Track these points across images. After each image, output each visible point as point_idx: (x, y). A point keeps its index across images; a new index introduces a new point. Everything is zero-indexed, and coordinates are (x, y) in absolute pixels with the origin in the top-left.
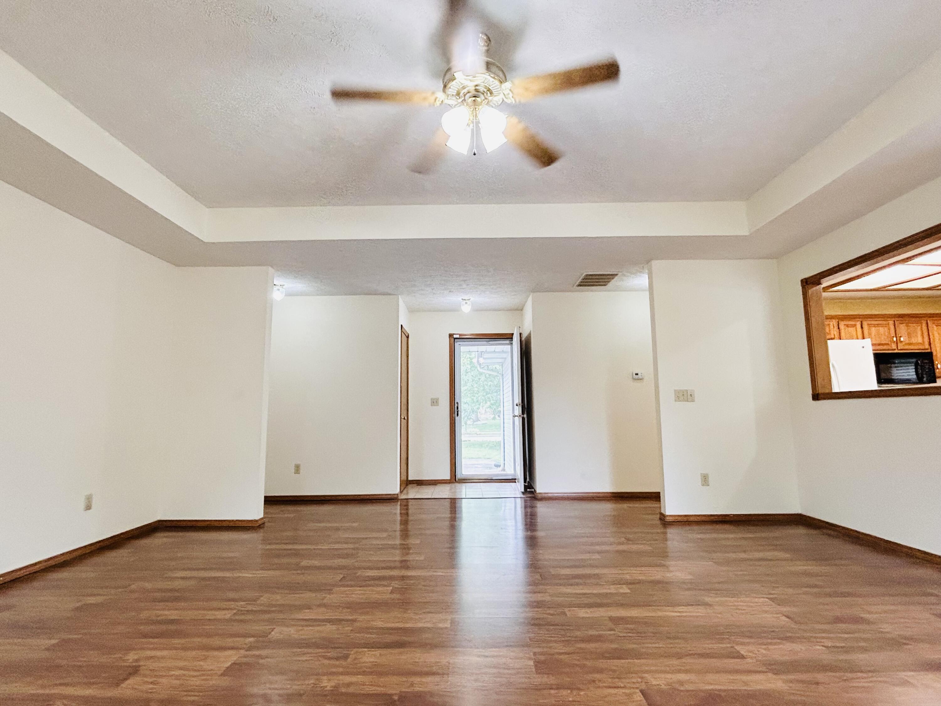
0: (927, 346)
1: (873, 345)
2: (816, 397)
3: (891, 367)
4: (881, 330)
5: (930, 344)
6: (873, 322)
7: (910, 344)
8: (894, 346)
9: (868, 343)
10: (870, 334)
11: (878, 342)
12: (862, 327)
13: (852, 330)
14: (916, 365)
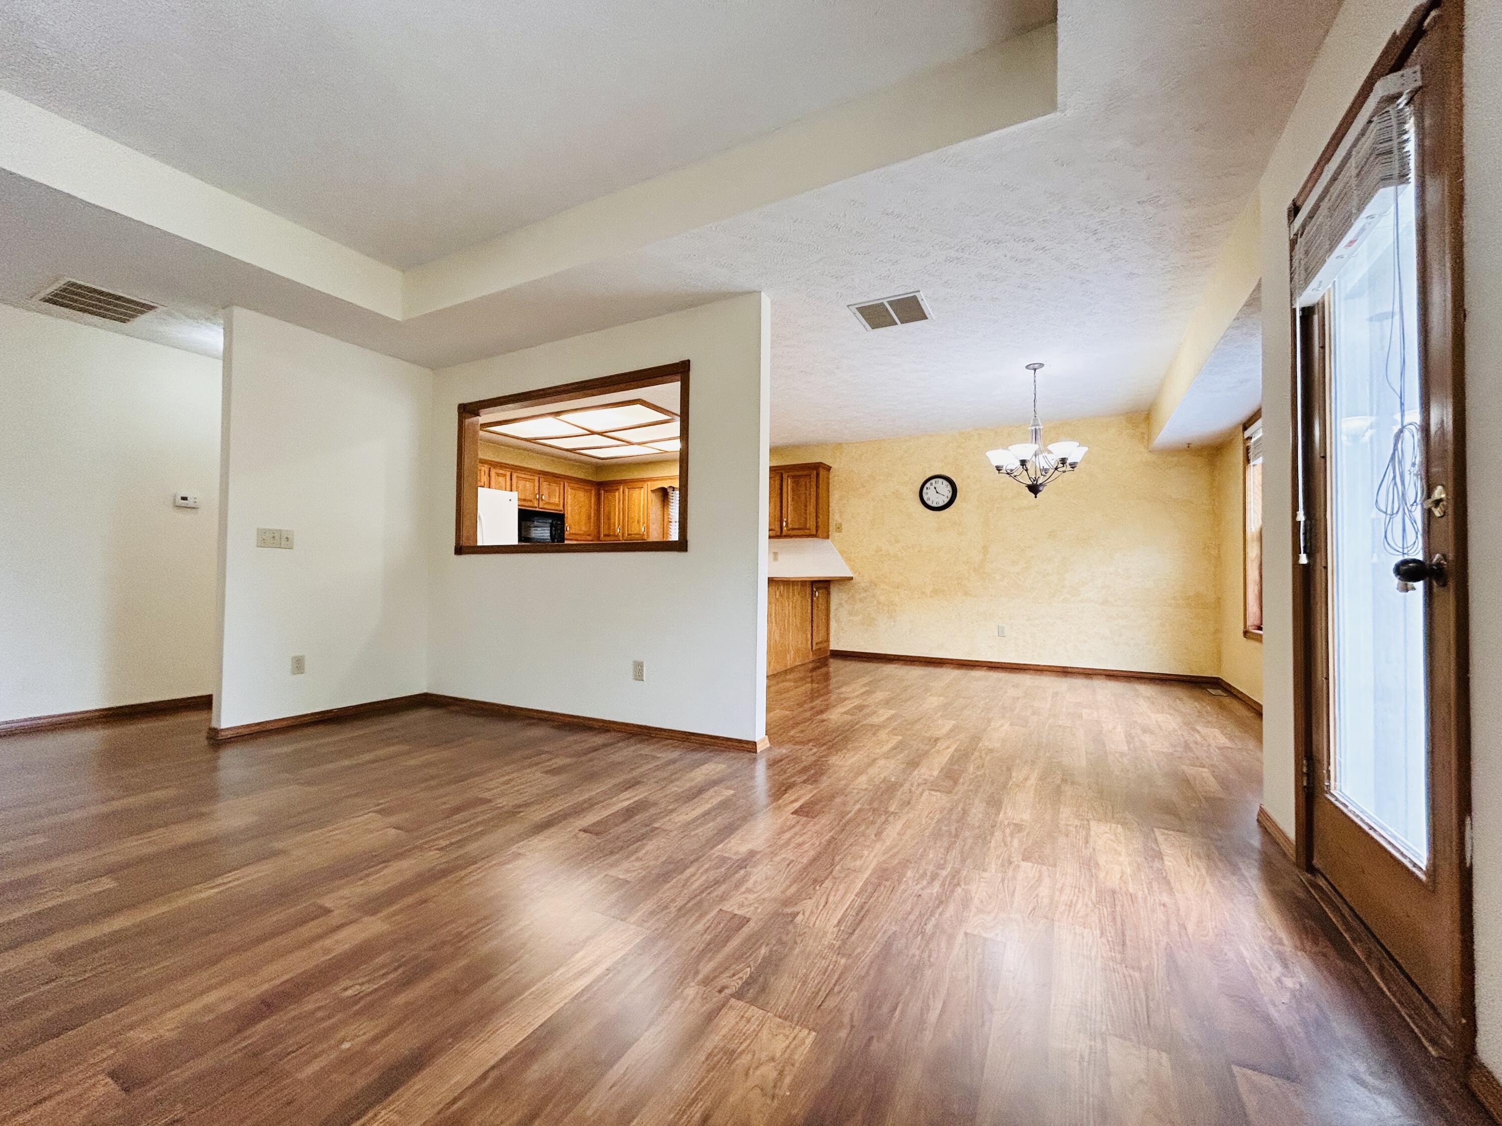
0: (561, 508)
1: (519, 500)
2: (459, 550)
3: (530, 527)
4: (528, 484)
5: (564, 507)
6: (523, 476)
7: (548, 503)
8: (536, 505)
9: (515, 495)
10: (517, 488)
11: (523, 498)
12: (511, 480)
13: (501, 479)
14: (552, 526)
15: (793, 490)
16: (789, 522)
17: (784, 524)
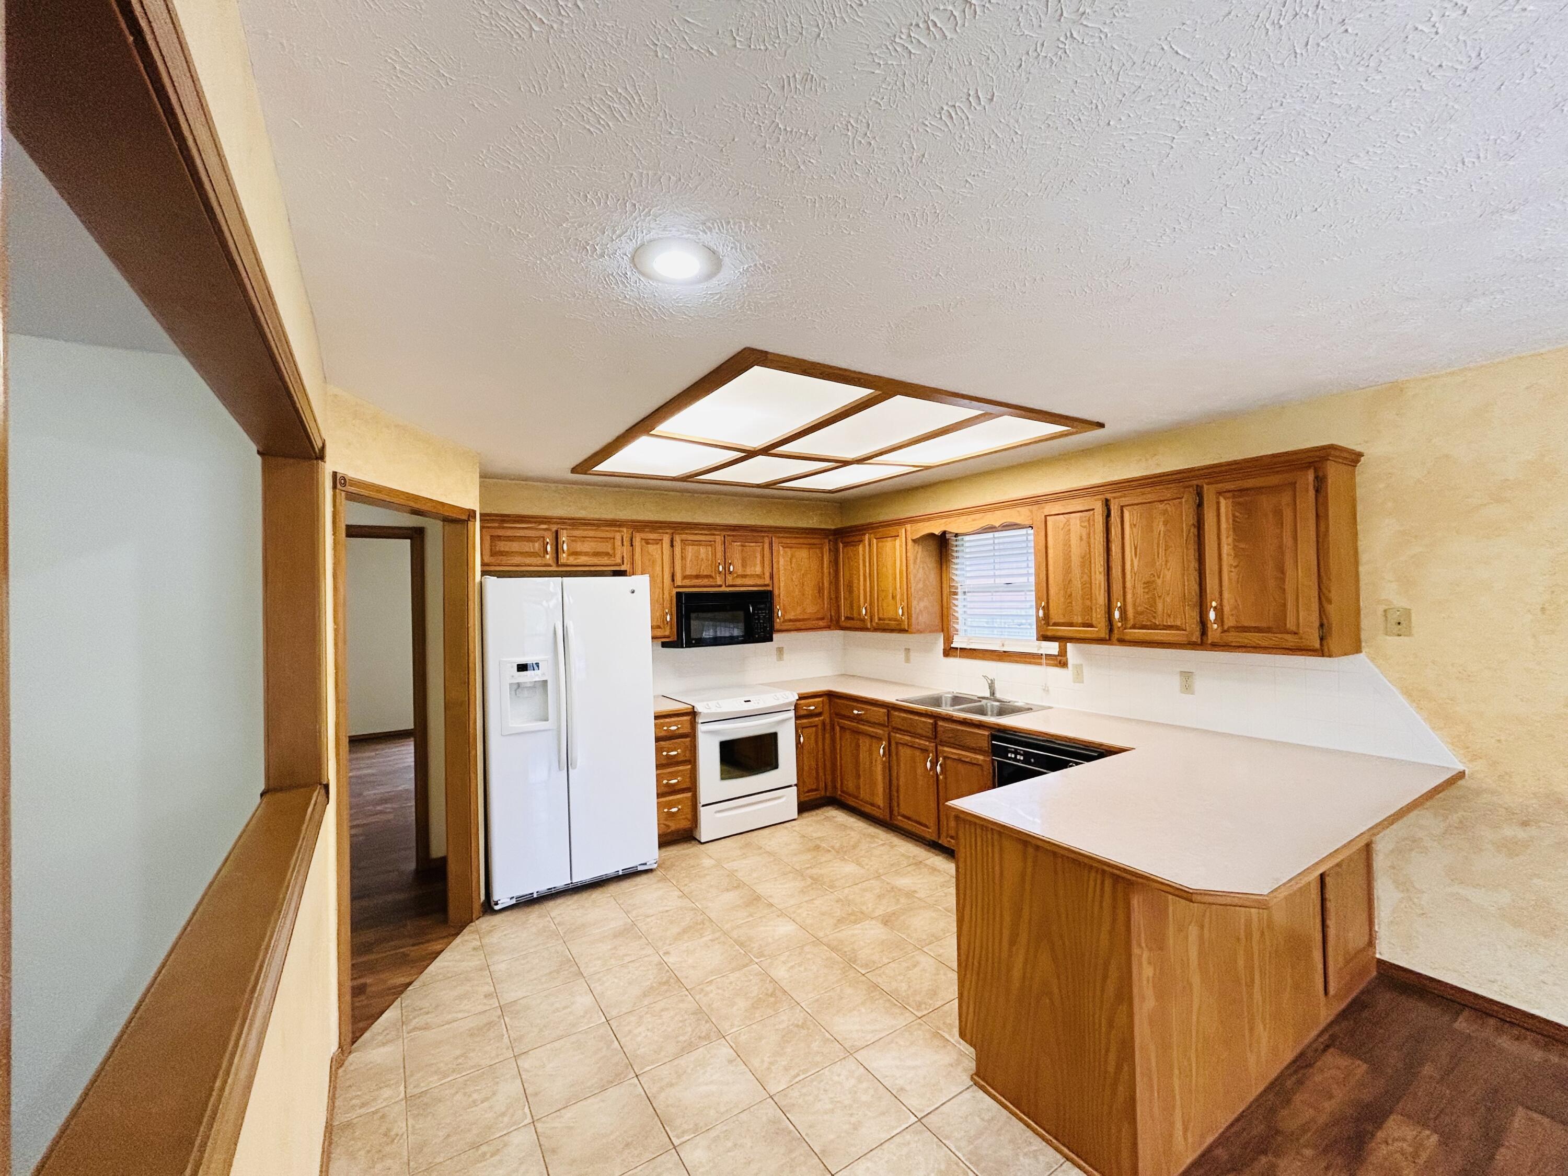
4: (703, 551)
5: (772, 577)
6: (693, 537)
7: (743, 576)
8: (719, 581)
10: (683, 559)
11: (693, 573)
12: (672, 546)
13: (654, 549)
15: (1236, 527)
16: (1227, 609)
17: (1212, 615)
